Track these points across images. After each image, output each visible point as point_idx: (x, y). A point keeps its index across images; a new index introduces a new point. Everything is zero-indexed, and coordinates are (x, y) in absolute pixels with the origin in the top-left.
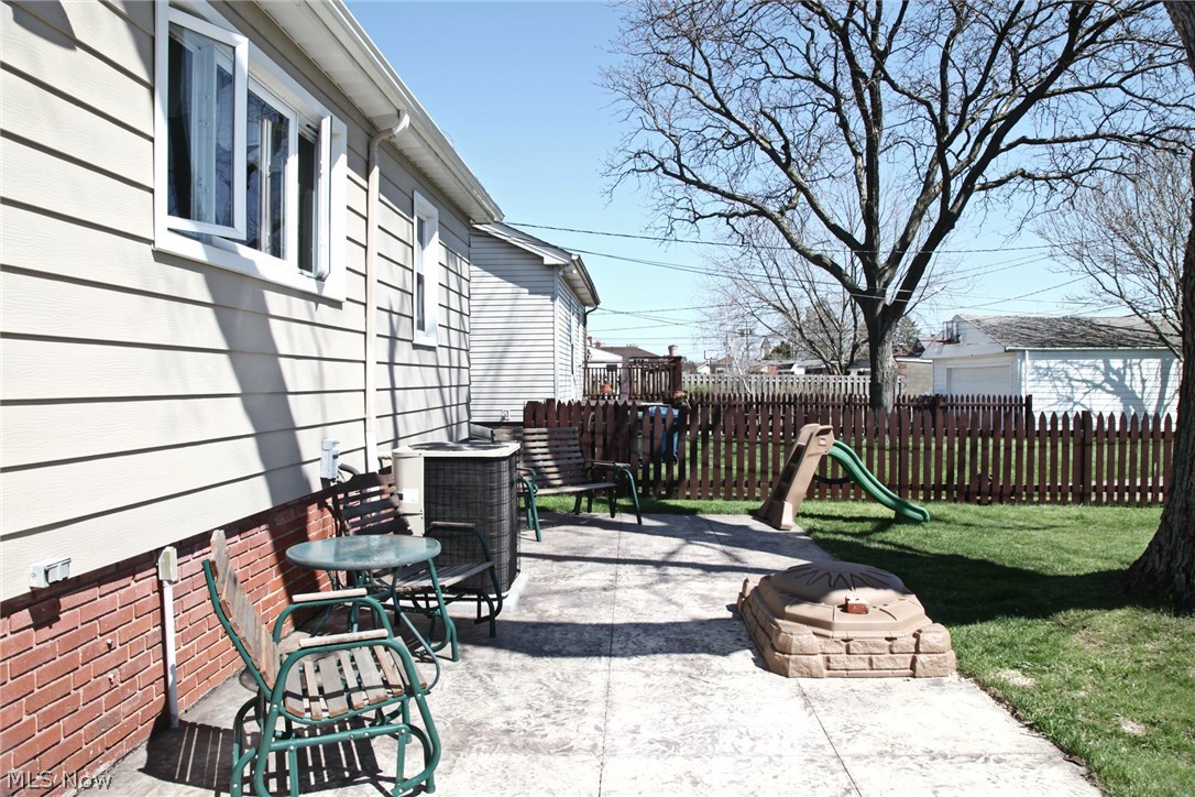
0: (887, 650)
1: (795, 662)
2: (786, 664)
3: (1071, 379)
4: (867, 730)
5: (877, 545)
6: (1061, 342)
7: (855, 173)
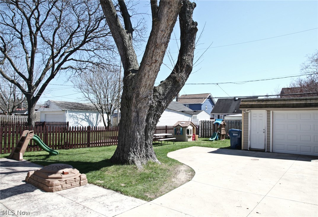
0: (74, 181)
1: (55, 188)
2: (52, 189)
3: (77, 118)
4: (79, 197)
5: (50, 161)
6: (75, 109)
7: (26, 58)
